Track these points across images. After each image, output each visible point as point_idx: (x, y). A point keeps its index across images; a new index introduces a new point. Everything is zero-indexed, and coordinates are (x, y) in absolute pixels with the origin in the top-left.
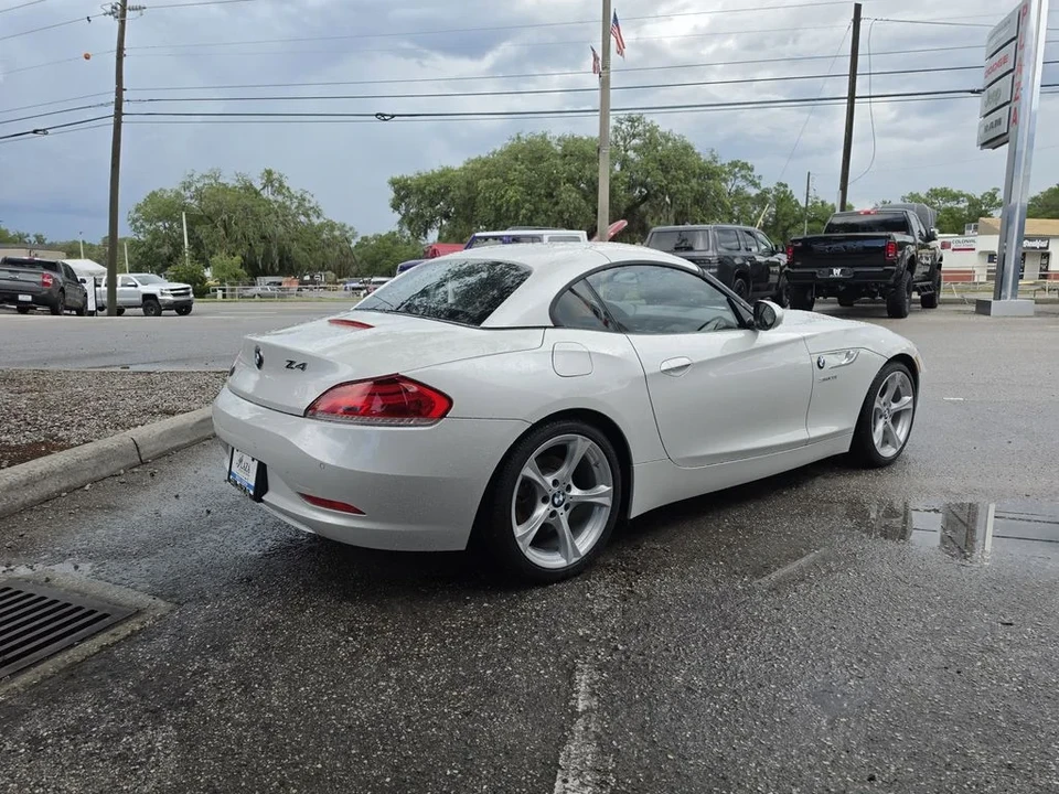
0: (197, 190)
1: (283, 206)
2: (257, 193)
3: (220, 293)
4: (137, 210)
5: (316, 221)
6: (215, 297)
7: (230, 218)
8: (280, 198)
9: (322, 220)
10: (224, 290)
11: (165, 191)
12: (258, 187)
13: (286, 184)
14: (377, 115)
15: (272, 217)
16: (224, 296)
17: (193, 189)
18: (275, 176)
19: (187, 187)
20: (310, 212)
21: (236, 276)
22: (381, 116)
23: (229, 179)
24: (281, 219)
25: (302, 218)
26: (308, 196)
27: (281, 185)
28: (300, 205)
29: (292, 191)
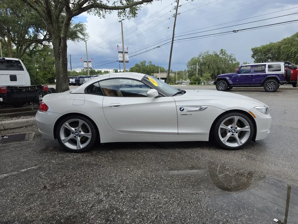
0: (203, 56)
1: (225, 59)
2: (218, 56)
3: (203, 83)
4: (189, 63)
5: (234, 62)
6: (202, 84)
7: (210, 63)
8: (224, 57)
9: (236, 62)
10: (204, 83)
11: (195, 57)
12: (218, 54)
13: (226, 53)
14: (233, 31)
15: (221, 62)
16: (204, 84)
17: (202, 56)
18: (224, 51)
19: (200, 56)
20: (233, 60)
21: (208, 79)
22: (234, 31)
23: (211, 53)
24: (223, 62)
25: (230, 62)
26: (232, 55)
27: (225, 53)
28: (230, 58)
29: (228, 54)
